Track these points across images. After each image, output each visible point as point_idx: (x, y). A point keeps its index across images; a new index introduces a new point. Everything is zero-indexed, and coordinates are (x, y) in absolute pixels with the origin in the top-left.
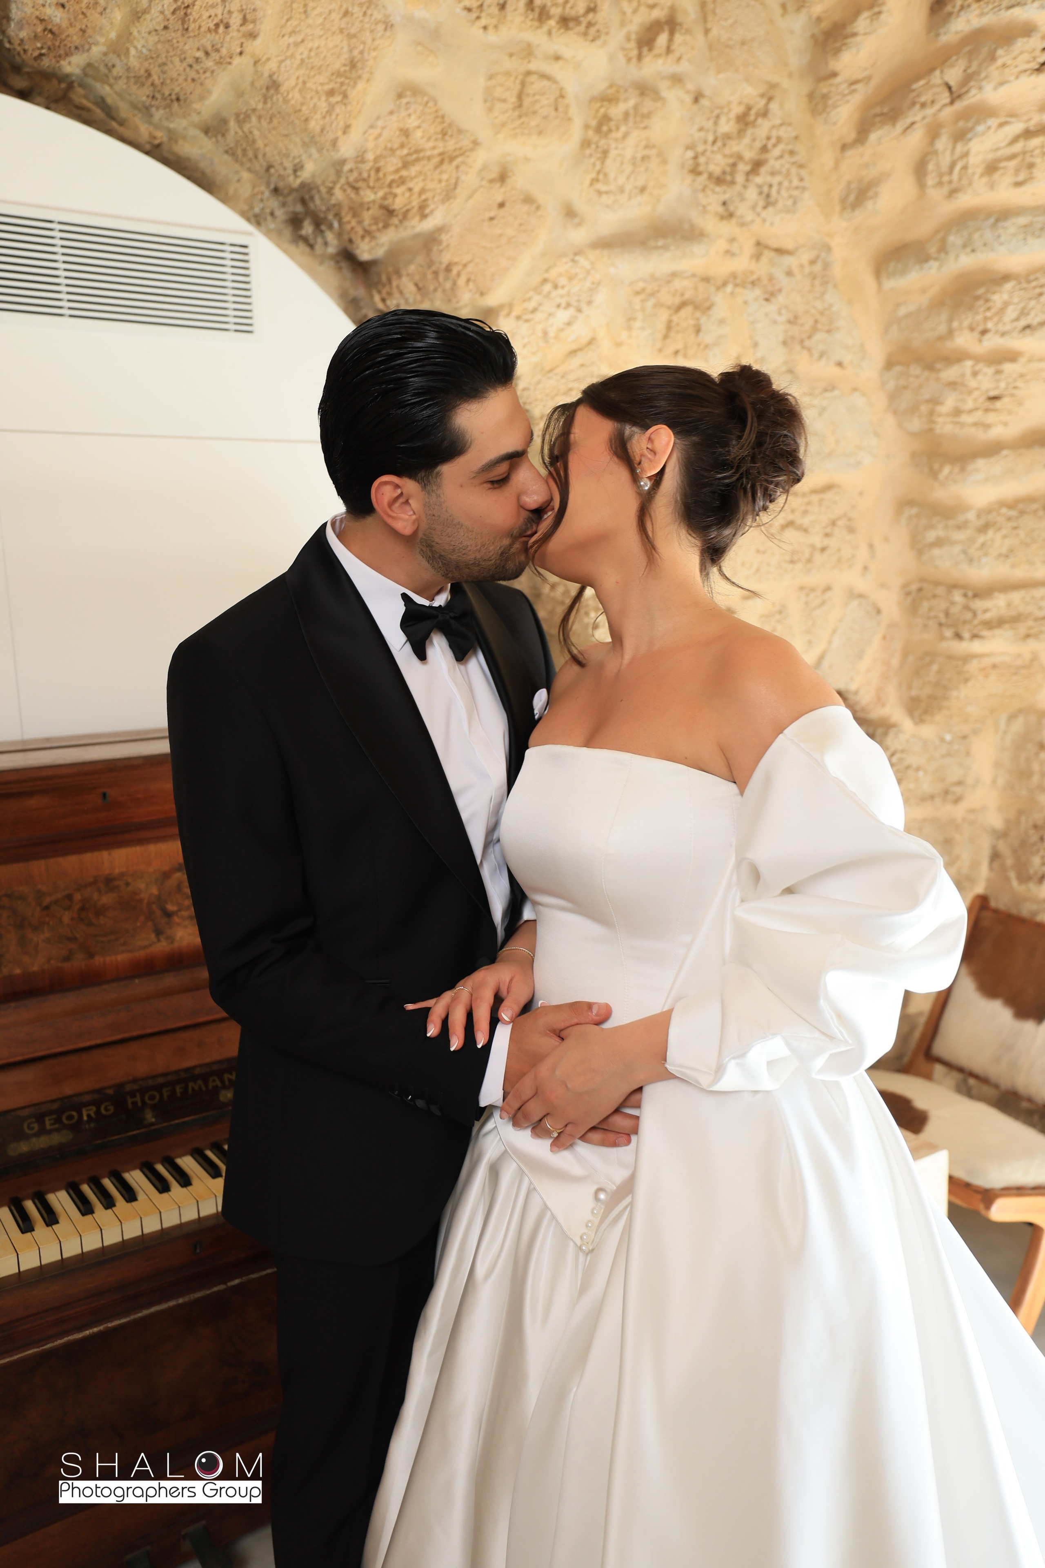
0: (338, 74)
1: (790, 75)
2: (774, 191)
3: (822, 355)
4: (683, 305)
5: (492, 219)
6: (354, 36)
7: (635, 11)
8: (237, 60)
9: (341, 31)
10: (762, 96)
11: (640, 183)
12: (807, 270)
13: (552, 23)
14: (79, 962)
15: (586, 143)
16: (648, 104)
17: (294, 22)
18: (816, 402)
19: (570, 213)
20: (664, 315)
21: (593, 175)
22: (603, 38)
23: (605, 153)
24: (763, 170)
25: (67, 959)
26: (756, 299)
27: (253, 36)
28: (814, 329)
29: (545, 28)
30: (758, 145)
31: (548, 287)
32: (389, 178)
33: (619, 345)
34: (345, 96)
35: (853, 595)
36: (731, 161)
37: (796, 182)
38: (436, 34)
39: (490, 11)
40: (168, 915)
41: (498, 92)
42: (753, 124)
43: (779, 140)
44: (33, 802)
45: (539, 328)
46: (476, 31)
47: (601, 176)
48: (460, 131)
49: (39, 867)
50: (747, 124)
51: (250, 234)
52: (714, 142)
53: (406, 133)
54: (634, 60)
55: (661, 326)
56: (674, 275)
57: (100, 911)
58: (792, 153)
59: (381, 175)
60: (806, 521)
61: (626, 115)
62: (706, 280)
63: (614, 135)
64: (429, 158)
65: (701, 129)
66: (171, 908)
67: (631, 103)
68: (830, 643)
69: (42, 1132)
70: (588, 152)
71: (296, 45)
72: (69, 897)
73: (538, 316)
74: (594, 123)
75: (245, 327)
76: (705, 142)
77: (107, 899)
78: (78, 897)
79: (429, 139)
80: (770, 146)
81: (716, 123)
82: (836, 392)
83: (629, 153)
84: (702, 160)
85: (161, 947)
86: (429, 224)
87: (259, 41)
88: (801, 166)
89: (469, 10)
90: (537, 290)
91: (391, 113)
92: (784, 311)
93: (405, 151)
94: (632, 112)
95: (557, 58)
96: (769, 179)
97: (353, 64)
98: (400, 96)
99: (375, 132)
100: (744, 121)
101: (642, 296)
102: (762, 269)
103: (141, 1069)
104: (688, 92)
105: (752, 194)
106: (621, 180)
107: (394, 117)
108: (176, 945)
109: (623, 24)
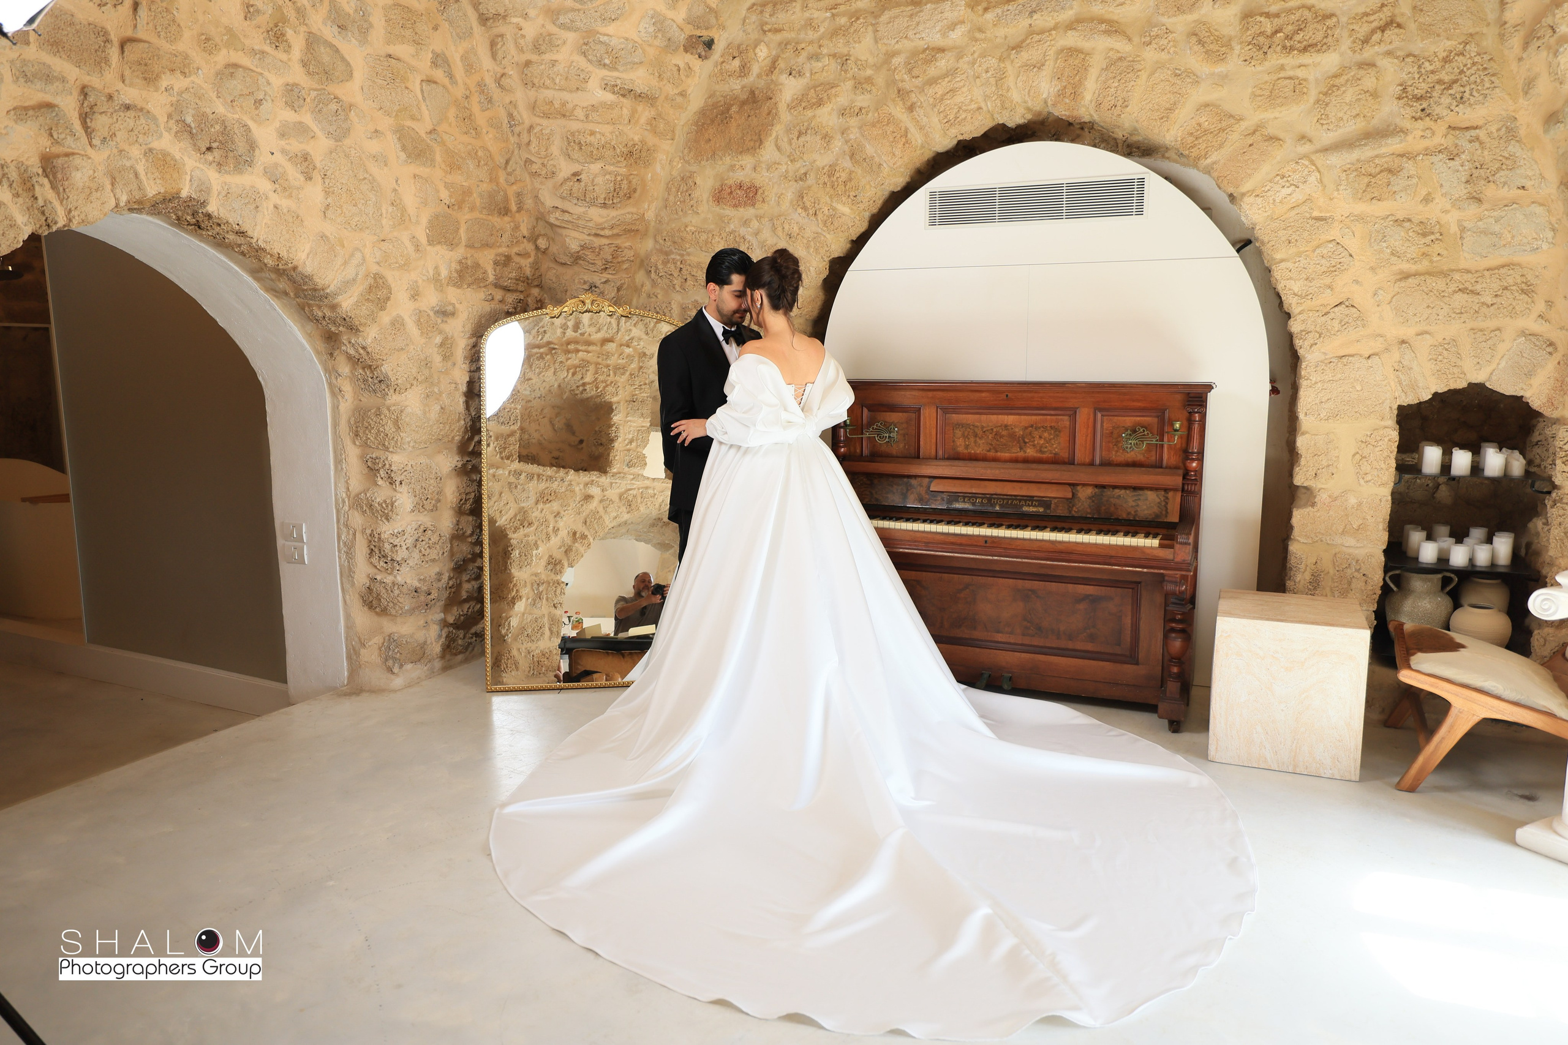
0: (1167, 109)
1: (1488, 25)
2: (1467, 95)
3: (1505, 183)
4: (1382, 171)
5: (1244, 152)
6: (1176, 92)
7: (1360, 27)
8: (1122, 116)
9: (1170, 92)
10: (1460, 44)
11: (1354, 113)
12: (1495, 135)
13: (1296, 52)
14: (992, 454)
15: (1318, 101)
16: (1362, 72)
17: (1146, 96)
18: (1495, 214)
19: (1303, 138)
20: (1366, 180)
21: (1319, 116)
22: (1331, 48)
23: (1327, 105)
24: (1455, 86)
25: (989, 451)
26: (1441, 161)
27: (1127, 106)
28: (1499, 169)
29: (1291, 56)
30: (1457, 71)
31: (1279, 177)
32: (1188, 146)
33: (1331, 199)
34: (1168, 118)
35: (1523, 333)
36: (1432, 85)
37: (1487, 85)
38: (1226, 76)
39: (1257, 58)
40: (1025, 443)
41: (1259, 92)
42: (1450, 61)
43: (1474, 64)
44: (984, 395)
45: (1271, 199)
46: (1249, 69)
47: (1323, 116)
48: (1231, 116)
49: (984, 417)
50: (1446, 62)
51: (1148, 173)
52: (1419, 78)
53: (1199, 125)
54: (1359, 51)
55: (1363, 187)
56: (1377, 156)
57: (1002, 436)
58: (1485, 69)
59: (1184, 146)
60: (1478, 287)
61: (1347, 81)
62: (1402, 156)
63: (1336, 94)
64: (1211, 132)
65: (1409, 73)
66: (1027, 440)
67: (1352, 74)
68: (1498, 364)
69: (964, 501)
70: (1316, 106)
71: (1146, 104)
72: (992, 429)
73: (1269, 194)
74: (1325, 90)
75: (1140, 212)
76: (1414, 78)
77: (1004, 433)
78: (995, 430)
79: (1213, 124)
80: (1465, 69)
81: (1420, 67)
82: (1515, 206)
83: (1347, 100)
84: (1409, 89)
85: (1021, 454)
86: (1209, 161)
87: (1129, 107)
88: (1493, 75)
89: (1246, 61)
90: (1270, 181)
91: (1192, 118)
92: (1467, 163)
93: (1199, 133)
94: (1351, 79)
95: (1299, 67)
96: (1462, 89)
97: (1175, 104)
98: (1197, 110)
99: (1183, 129)
100: (1446, 60)
101: (1348, 172)
102: (1449, 142)
103: (999, 491)
104: (1397, 58)
105: (1446, 100)
106: (1340, 115)
107: (1193, 120)
108: (1027, 454)
109: (1350, 36)
